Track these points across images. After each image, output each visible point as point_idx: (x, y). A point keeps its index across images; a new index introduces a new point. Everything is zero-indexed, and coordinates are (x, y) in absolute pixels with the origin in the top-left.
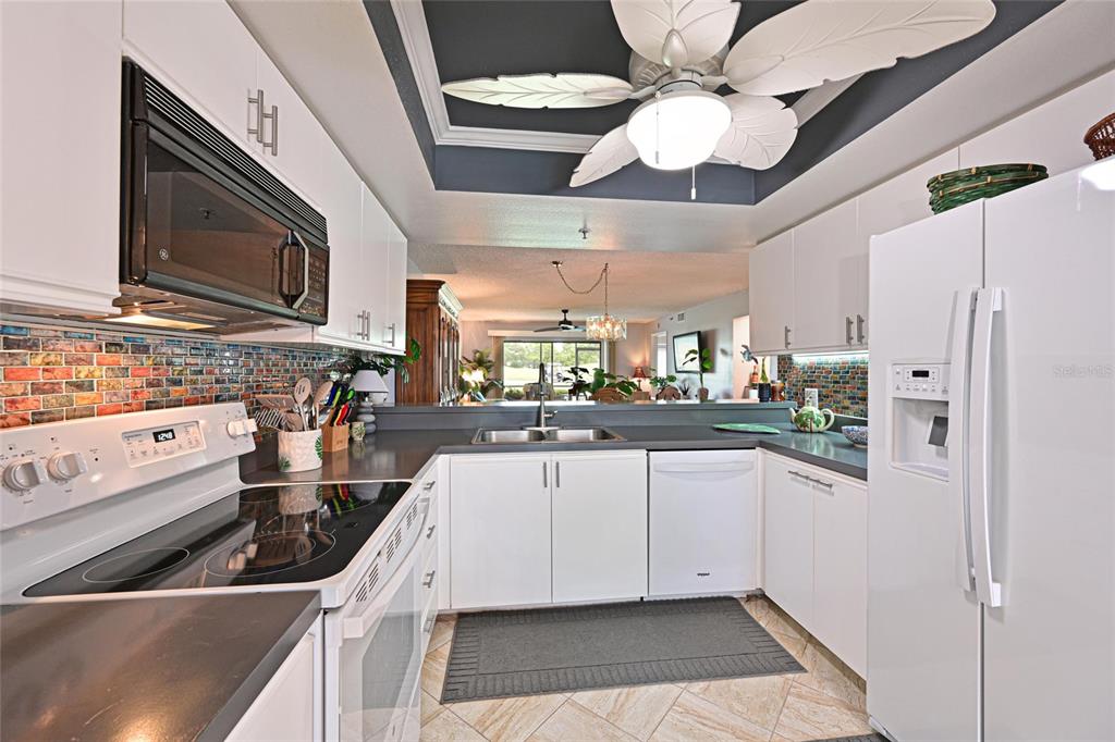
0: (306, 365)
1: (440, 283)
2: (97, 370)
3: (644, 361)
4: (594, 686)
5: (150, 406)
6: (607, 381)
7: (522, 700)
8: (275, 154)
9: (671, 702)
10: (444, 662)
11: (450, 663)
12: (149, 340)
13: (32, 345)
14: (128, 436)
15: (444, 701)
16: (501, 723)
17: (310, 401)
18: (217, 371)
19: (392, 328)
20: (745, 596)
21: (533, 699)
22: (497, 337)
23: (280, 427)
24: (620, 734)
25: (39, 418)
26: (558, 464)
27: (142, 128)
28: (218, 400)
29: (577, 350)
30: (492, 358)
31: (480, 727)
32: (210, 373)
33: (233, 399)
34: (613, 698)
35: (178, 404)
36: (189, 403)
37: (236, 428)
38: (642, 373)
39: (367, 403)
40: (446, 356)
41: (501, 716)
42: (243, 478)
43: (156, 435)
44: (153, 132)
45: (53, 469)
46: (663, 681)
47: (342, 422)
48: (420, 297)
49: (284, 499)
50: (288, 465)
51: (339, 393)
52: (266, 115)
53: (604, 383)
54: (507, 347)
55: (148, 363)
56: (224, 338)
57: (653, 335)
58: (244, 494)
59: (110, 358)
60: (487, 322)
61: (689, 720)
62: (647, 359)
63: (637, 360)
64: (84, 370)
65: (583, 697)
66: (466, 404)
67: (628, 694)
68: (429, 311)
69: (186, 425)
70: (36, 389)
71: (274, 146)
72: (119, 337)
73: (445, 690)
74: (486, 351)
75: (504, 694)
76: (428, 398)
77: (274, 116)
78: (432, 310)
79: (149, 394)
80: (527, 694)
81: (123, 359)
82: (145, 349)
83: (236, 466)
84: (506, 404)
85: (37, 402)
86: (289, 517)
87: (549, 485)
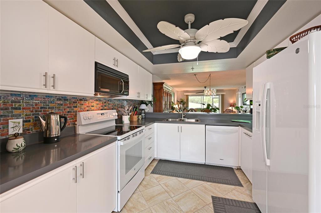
0: (130, 103)
1: (163, 83)
2: (94, 104)
3: (234, 101)
4: (184, 177)
5: (102, 110)
6: (211, 108)
7: (166, 176)
8: (117, 67)
9: (200, 184)
10: (154, 167)
11: (155, 168)
12: (101, 99)
13: (87, 100)
14: (98, 114)
15: (151, 173)
16: (161, 179)
17: (128, 110)
18: (112, 104)
19: (147, 95)
20: (237, 168)
21: (169, 177)
22: (187, 95)
23: (123, 115)
24: (185, 186)
25: (88, 111)
26: (181, 127)
27: (97, 70)
28: (112, 109)
29: (213, 98)
30: (185, 101)
31: (156, 179)
32: (111, 105)
33: (115, 109)
34: (186, 181)
35: (106, 109)
36: (107, 110)
37: (114, 114)
38: (232, 105)
39: (143, 111)
40: (166, 100)
41: (161, 178)
42: (116, 124)
43: (101, 114)
44: (98, 71)
45: (89, 118)
46: (201, 180)
47: (136, 115)
48: (158, 87)
49: (123, 128)
50: (124, 122)
51: (135, 109)
52: (116, 61)
53: (209, 108)
54: (190, 98)
55: (101, 103)
56: (113, 98)
57: (237, 93)
58: (116, 126)
59: (96, 102)
60: (184, 91)
61: (203, 188)
62: (235, 101)
63: (231, 101)
64: (93, 104)
65: (180, 179)
66: (174, 112)
67: (191, 181)
68: (161, 90)
69: (107, 113)
70: (87, 107)
71: (117, 66)
72: (97, 99)
73: (152, 172)
74: (184, 99)
75: (163, 175)
76: (160, 111)
77: (117, 61)
78: (162, 90)
79: (101, 108)
80: (168, 176)
81: (98, 102)
82: (101, 101)
83: (115, 121)
84: (190, 113)
85: (87, 108)
86: (124, 132)
87: (179, 131)
